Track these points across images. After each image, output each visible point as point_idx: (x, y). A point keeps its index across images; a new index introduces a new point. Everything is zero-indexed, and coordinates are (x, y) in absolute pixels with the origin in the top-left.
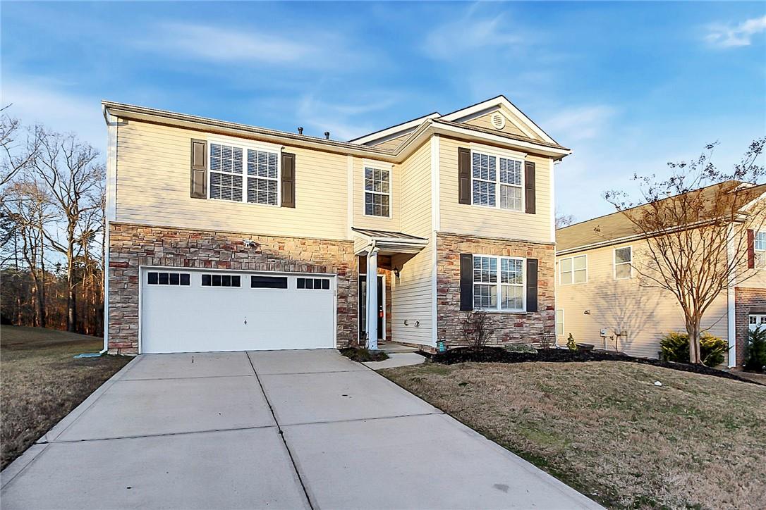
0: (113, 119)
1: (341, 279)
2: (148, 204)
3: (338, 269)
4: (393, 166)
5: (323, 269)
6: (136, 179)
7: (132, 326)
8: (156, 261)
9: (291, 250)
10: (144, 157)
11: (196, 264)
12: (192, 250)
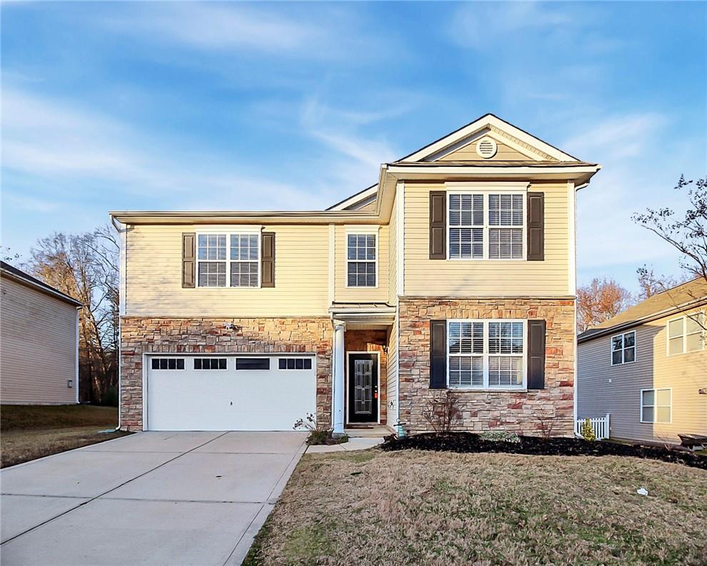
0: (124, 227)
1: (321, 358)
2: (149, 298)
3: (318, 347)
4: (380, 228)
5: (302, 349)
6: (140, 276)
7: (138, 406)
8: (155, 349)
9: (271, 331)
10: (146, 256)
11: (187, 350)
12: (183, 336)
